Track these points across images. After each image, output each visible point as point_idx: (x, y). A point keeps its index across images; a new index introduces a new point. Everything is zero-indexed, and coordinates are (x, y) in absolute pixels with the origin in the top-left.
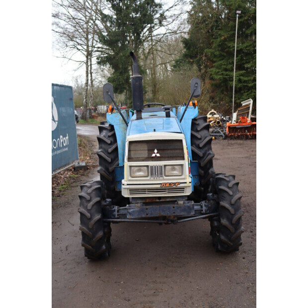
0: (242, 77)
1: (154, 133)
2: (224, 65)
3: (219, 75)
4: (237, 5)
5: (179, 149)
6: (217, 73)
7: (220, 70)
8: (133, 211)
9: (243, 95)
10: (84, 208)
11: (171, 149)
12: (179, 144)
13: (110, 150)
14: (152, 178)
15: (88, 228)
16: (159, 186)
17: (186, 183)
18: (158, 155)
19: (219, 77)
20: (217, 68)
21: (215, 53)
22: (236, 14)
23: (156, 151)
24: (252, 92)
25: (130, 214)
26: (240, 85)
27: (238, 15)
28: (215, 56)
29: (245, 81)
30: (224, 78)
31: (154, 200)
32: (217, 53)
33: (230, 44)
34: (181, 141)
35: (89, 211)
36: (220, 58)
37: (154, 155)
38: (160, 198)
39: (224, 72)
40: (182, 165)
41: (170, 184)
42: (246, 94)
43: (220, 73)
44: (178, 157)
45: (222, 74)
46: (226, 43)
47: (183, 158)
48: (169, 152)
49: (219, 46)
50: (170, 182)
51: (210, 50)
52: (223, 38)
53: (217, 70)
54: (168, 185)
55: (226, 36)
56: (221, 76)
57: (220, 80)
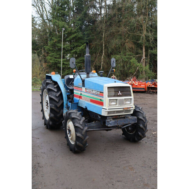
0: (64, 62)
1: (115, 83)
2: (55, 55)
3: (52, 60)
4: (62, 25)
5: (129, 91)
6: (51, 59)
7: (53, 58)
8: (112, 123)
9: (65, 71)
10: (78, 124)
11: (125, 91)
12: (128, 89)
13: (57, 95)
14: (119, 106)
15: (82, 135)
16: (122, 109)
17: (133, 107)
18: (121, 94)
19: (52, 61)
20: (51, 56)
21: (50, 49)
22: (62, 30)
23: (120, 92)
24: (70, 70)
25: (110, 124)
26: (64, 66)
27: (63, 31)
28: (50, 50)
29: (66, 64)
30: (55, 62)
31: (117, 117)
32: (51, 49)
33: (58, 45)
34: (129, 87)
35: (81, 125)
36: (53, 52)
37: (119, 94)
38: (119, 116)
39: (55, 59)
40: (131, 99)
41: (127, 108)
42: (67, 71)
43: (53, 59)
44: (129, 95)
45: (54, 60)
46: (56, 44)
47: (131, 95)
48: (124, 92)
49: (52, 45)
50: (127, 107)
51: (47, 47)
52: (54, 41)
53: (51, 58)
54: (126, 109)
55: (56, 41)
56: (54, 61)
57: (53, 63)
